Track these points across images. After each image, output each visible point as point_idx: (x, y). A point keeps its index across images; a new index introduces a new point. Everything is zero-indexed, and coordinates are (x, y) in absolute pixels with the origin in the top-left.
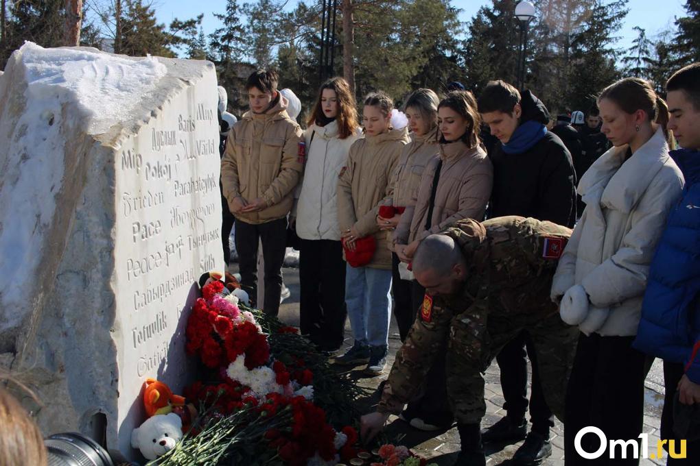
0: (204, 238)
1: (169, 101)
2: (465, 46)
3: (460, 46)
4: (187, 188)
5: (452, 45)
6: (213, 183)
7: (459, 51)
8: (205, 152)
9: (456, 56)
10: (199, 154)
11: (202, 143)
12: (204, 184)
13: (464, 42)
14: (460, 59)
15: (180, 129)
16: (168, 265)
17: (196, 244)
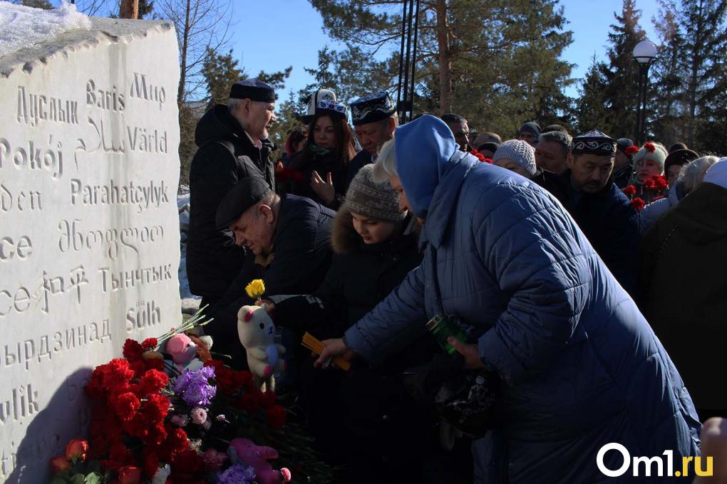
0: (137, 275)
1: (65, 53)
2: (578, 105)
3: (574, 106)
4: (101, 193)
5: (563, 102)
6: (162, 196)
7: (572, 111)
8: (147, 146)
9: (569, 116)
10: (133, 148)
11: (139, 133)
12: (141, 194)
13: (577, 101)
14: (574, 120)
15: (89, 101)
16: (47, 310)
17: (118, 282)
